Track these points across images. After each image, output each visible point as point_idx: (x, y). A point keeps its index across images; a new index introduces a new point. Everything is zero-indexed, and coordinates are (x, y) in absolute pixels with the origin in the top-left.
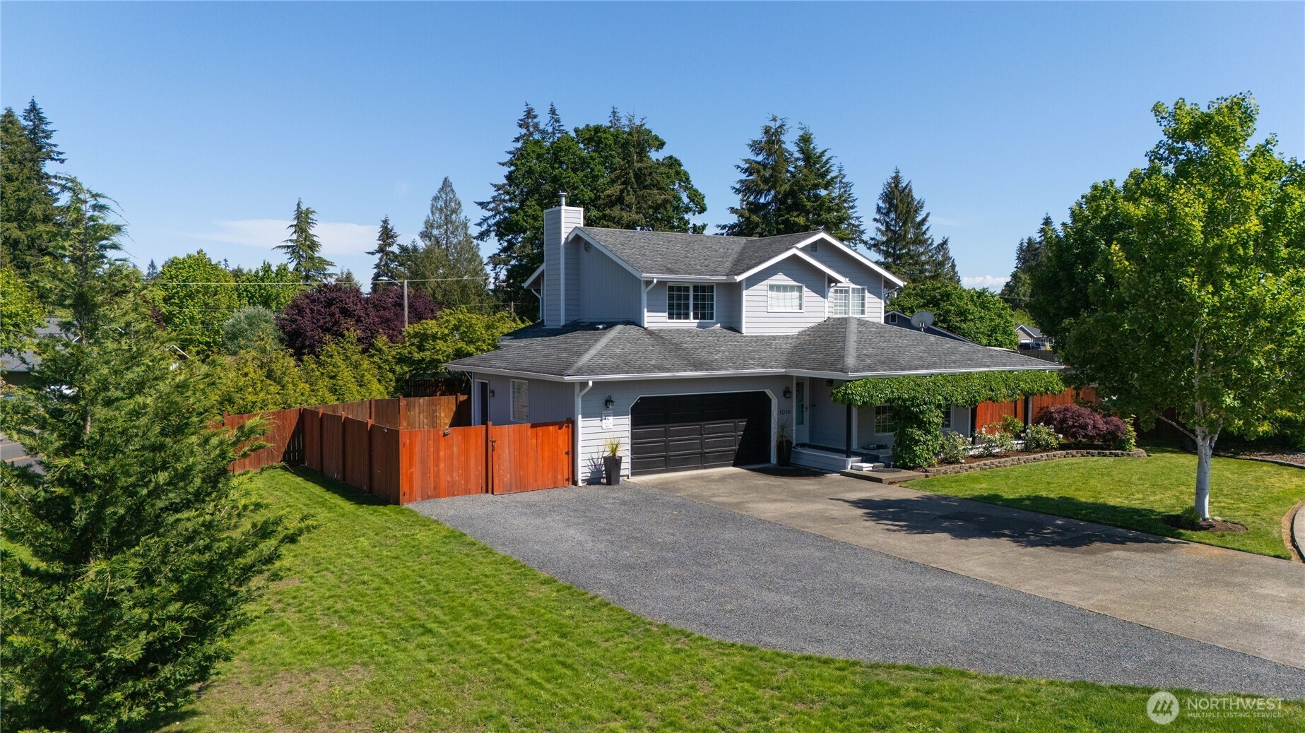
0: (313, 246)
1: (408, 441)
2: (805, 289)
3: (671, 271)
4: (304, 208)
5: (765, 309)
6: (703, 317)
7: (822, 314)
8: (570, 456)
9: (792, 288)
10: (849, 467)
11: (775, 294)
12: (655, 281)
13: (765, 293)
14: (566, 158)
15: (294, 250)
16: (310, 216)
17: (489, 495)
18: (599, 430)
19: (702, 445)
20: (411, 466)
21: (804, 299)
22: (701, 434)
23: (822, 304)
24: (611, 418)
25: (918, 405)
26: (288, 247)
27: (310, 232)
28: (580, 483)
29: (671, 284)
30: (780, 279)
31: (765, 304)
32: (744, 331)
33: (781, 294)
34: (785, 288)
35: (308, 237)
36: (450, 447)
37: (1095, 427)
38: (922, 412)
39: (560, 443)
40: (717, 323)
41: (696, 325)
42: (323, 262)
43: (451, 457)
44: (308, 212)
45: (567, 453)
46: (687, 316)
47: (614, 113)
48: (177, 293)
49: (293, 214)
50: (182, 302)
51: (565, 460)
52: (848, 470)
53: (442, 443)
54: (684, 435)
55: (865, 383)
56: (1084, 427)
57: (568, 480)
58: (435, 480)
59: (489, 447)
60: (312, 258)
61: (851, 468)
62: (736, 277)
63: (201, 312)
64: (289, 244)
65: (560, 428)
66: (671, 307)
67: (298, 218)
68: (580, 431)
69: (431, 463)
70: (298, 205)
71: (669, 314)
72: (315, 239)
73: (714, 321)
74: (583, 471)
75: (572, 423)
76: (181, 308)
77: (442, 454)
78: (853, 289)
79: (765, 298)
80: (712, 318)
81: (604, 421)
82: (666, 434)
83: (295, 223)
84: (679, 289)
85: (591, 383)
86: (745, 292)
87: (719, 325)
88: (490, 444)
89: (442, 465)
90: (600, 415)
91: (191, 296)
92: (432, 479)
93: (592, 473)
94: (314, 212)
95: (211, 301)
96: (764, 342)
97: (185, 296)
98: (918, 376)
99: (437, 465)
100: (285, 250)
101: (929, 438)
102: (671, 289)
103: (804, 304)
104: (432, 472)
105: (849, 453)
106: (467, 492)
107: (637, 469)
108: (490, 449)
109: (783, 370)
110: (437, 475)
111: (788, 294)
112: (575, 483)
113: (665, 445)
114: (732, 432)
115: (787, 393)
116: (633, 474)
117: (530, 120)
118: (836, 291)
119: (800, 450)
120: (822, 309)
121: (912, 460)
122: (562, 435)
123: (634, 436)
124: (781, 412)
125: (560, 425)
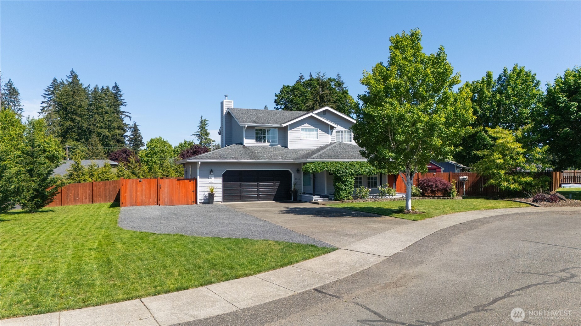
0: (207, 134)
1: (124, 183)
2: (319, 130)
3: (255, 122)
4: (203, 119)
5: (299, 138)
6: (272, 142)
7: (328, 141)
8: (195, 192)
9: (313, 130)
10: (314, 200)
11: (304, 132)
12: (246, 126)
13: (299, 132)
14: (297, 92)
15: (200, 136)
16: (206, 122)
17: (158, 206)
18: (208, 182)
19: (258, 191)
20: (125, 192)
21: (319, 135)
22: (258, 187)
23: (328, 137)
24: (213, 178)
25: (340, 173)
26: (197, 135)
27: (206, 128)
28: (198, 203)
29: (257, 128)
30: (306, 126)
31: (299, 136)
32: (289, 147)
33: (308, 133)
34: (309, 130)
35: (205, 130)
36: (142, 186)
37: (436, 186)
38: (342, 176)
39: (190, 187)
40: (279, 144)
41: (269, 145)
42: (210, 140)
43: (142, 190)
44: (205, 120)
45: (193, 191)
46: (265, 141)
47: (338, 75)
48: (150, 152)
49: (199, 121)
50: (152, 156)
51: (192, 194)
52: (314, 201)
53: (139, 185)
54: (249, 187)
55: (315, 164)
56: (431, 186)
57: (194, 202)
58: (135, 199)
59: (159, 187)
60: (206, 139)
61: (315, 200)
62: (282, 125)
63: (159, 160)
64: (197, 133)
65: (190, 181)
66: (257, 137)
67: (201, 123)
68: (198, 183)
69: (134, 193)
70: (201, 117)
71: (256, 140)
72: (207, 131)
74: (200, 198)
75: (196, 180)
76: (152, 158)
77: (138, 189)
78: (345, 131)
79: (299, 134)
80: (277, 142)
81: (210, 179)
82: (241, 186)
83: (200, 125)
84: (261, 130)
85: (200, 163)
86: (289, 131)
87: (280, 145)
88: (159, 186)
89: (138, 194)
90: (208, 176)
91: (155, 154)
92: (134, 197)
93: (204, 199)
94: (207, 120)
95: (163, 156)
96: (295, 151)
97: (153, 154)
98: (343, 162)
99: (136, 193)
100: (196, 136)
101: (347, 187)
102: (257, 130)
103: (319, 137)
104: (134, 196)
105: (314, 194)
106: (149, 204)
107: (225, 199)
108: (159, 188)
109: (292, 161)
110: (136, 197)
111: (311, 133)
112: (196, 203)
113: (240, 190)
114: (272, 187)
115: (298, 171)
116: (224, 201)
117: (301, 80)
118: (337, 132)
119: (303, 195)
120: (328, 139)
121: (339, 197)
122: (191, 183)
123: (224, 186)
124: (295, 179)
125: (190, 180)
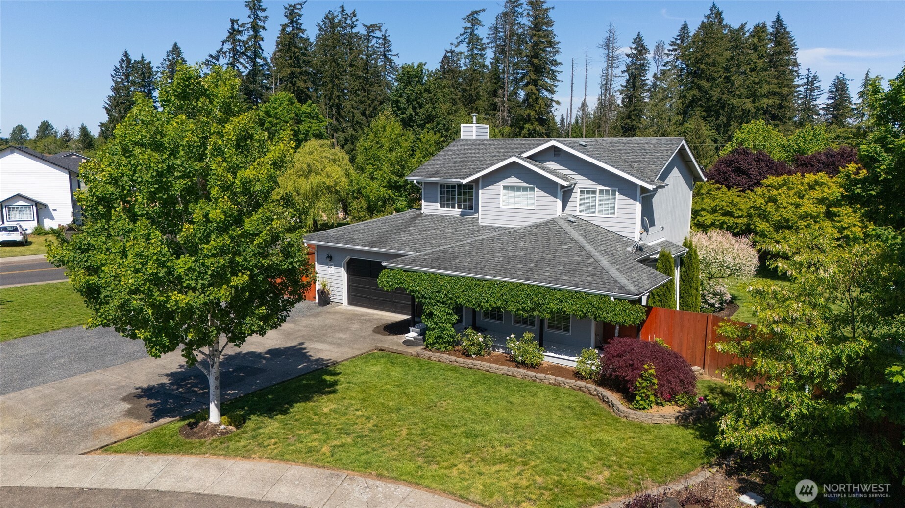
2: (537, 190)
3: (434, 174)
5: (497, 205)
6: (465, 208)
7: (553, 212)
9: (525, 189)
11: (509, 193)
13: (498, 192)
18: (328, 273)
19: (392, 297)
21: (536, 198)
23: (555, 204)
24: (333, 267)
30: (513, 181)
31: (499, 201)
32: (480, 220)
33: (516, 193)
34: (519, 189)
40: (475, 213)
41: (458, 213)
46: (453, 207)
62: (462, 181)
66: (442, 199)
71: (441, 204)
73: (473, 211)
78: (601, 191)
79: (499, 197)
80: (472, 209)
81: (329, 269)
82: (370, 284)
84: (448, 186)
85: (307, 245)
102: (442, 187)
103: (536, 203)
107: (353, 302)
111: (523, 193)
112: (316, 300)
113: (369, 291)
116: (349, 304)
120: (553, 208)
